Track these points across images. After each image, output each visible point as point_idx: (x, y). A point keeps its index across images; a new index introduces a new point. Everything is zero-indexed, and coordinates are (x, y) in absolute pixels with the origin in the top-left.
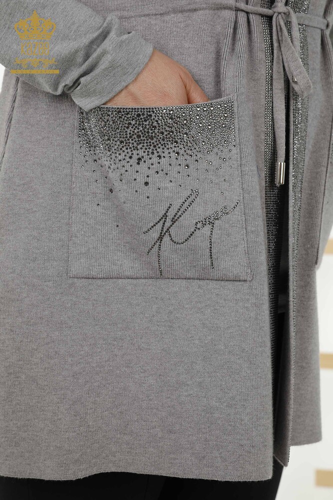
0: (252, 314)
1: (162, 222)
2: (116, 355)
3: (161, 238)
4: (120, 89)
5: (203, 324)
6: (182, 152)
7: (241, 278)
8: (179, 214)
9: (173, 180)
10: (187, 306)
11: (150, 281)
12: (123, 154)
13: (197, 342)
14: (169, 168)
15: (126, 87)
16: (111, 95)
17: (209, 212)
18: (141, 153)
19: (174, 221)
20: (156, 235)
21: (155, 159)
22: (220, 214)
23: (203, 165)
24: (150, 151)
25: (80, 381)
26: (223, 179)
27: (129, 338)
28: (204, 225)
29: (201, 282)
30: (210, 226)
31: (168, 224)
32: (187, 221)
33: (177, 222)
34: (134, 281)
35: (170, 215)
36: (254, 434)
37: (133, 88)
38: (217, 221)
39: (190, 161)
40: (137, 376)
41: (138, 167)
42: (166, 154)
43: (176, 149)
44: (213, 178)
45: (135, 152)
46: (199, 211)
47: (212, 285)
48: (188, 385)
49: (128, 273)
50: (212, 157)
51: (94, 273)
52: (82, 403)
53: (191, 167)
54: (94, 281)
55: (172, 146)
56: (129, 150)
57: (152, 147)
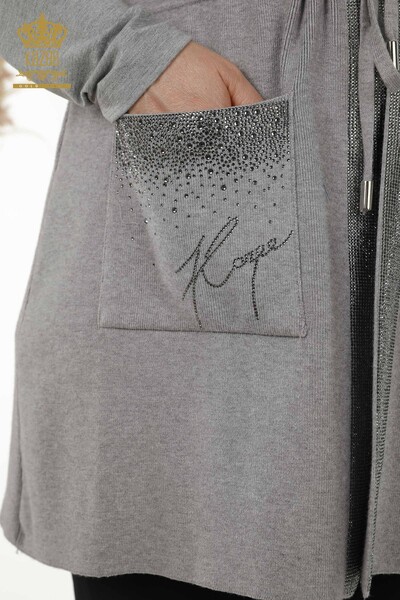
0: (305, 382)
1: (194, 259)
2: (150, 427)
3: (194, 279)
4: (140, 92)
5: (248, 392)
6: (216, 169)
7: (293, 333)
8: (214, 247)
9: (206, 204)
10: (229, 368)
11: (191, 335)
12: (148, 174)
13: (238, 415)
14: (201, 190)
15: (147, 90)
16: (132, 102)
17: (252, 247)
18: (167, 171)
19: (207, 258)
20: (188, 275)
21: (183, 180)
22: (267, 249)
23: (244, 185)
24: (177, 168)
25: (108, 455)
26: (272, 204)
27: (164, 406)
28: (244, 263)
29: (247, 338)
30: (253, 264)
31: (201, 261)
32: (225, 257)
33: (211, 260)
34: (173, 335)
35: (204, 249)
36: (301, 541)
37: (156, 90)
38: (261, 258)
39: (228, 180)
40: (173, 455)
41: (164, 190)
42: (196, 172)
43: (209, 166)
44: (259, 202)
45: (160, 170)
46: (239, 244)
47: (260, 342)
48: (226, 469)
49: (164, 324)
50: (256, 175)
51: (124, 323)
52: (110, 483)
53: (229, 187)
54: (126, 332)
55: (204, 161)
56: (154, 168)
57: (179, 164)
